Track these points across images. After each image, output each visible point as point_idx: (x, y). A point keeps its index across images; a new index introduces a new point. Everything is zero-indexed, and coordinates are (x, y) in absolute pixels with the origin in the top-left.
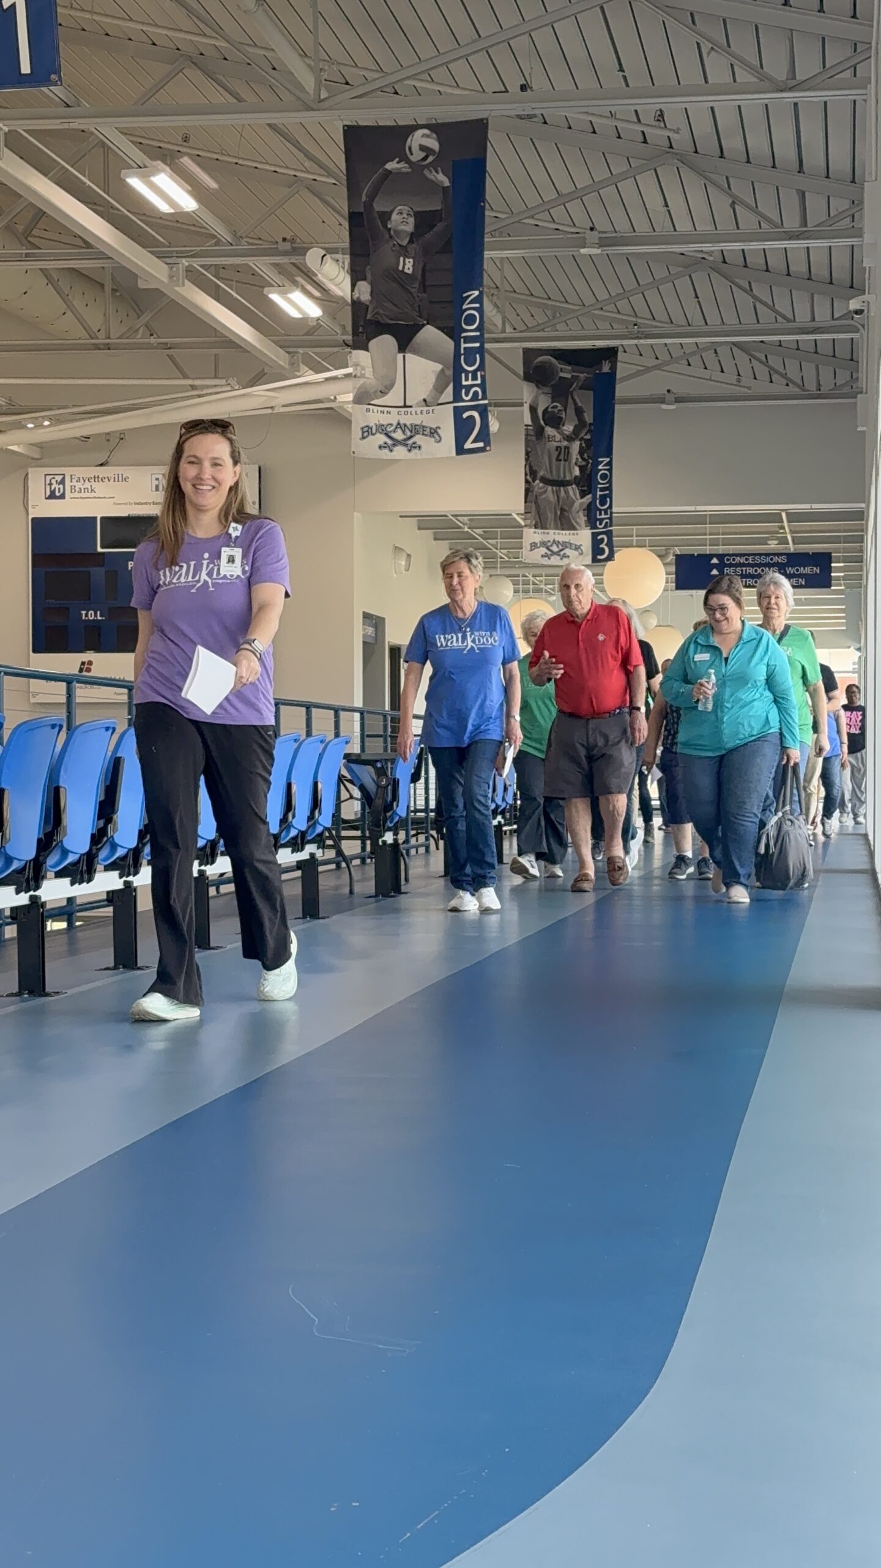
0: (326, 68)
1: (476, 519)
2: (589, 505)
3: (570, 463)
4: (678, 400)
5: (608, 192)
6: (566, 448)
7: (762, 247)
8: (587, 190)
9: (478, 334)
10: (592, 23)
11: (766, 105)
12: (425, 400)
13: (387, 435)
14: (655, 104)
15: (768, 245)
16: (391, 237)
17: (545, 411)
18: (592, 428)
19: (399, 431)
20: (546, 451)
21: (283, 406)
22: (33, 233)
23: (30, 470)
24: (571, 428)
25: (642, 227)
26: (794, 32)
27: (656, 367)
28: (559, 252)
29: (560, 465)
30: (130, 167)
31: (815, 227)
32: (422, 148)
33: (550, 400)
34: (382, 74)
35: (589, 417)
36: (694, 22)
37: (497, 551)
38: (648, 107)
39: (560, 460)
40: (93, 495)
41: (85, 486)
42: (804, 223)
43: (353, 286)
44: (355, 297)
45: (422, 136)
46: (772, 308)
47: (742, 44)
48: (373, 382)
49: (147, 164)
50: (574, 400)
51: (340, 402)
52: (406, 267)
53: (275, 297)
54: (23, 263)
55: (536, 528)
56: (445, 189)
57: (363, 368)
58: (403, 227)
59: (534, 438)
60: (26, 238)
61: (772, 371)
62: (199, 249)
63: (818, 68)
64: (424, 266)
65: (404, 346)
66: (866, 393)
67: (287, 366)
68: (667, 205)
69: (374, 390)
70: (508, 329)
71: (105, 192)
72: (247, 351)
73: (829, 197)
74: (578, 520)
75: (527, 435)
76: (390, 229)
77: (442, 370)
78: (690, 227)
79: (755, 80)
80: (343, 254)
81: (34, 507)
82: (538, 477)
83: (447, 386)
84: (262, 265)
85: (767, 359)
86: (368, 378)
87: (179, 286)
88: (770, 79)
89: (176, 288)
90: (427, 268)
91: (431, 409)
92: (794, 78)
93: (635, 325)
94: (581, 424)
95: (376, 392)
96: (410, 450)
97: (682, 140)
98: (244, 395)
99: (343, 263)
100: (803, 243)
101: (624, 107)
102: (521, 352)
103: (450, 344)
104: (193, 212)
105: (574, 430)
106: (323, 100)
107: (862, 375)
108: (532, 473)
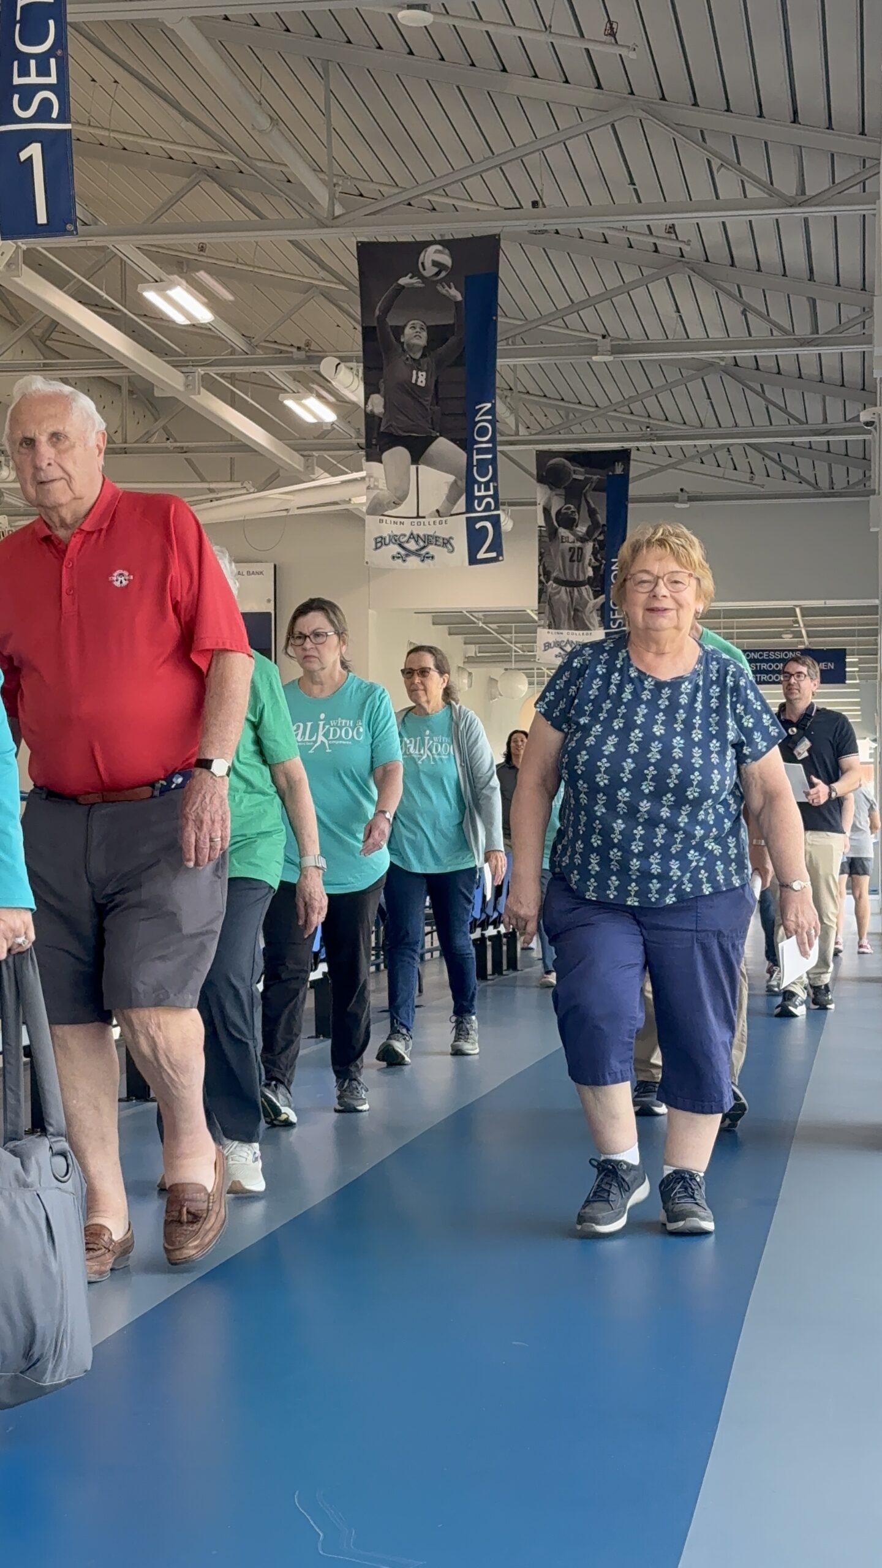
0: (340, 182)
1: (490, 616)
2: (603, 605)
3: (583, 564)
4: (691, 499)
5: (621, 300)
6: (580, 549)
7: (774, 354)
8: (601, 298)
9: (490, 445)
10: (604, 141)
11: (777, 220)
12: (438, 511)
13: (400, 545)
14: (667, 219)
15: (778, 351)
16: (404, 351)
17: (558, 513)
18: (606, 529)
19: (412, 541)
20: (560, 554)
21: (299, 508)
22: (52, 336)
24: (584, 529)
25: (655, 334)
26: (803, 149)
27: (668, 466)
28: (573, 359)
29: (573, 566)
30: (146, 281)
31: (826, 333)
32: (435, 263)
33: (563, 501)
34: (397, 190)
35: (602, 518)
36: (704, 140)
37: (512, 646)
38: (660, 221)
39: (574, 561)
42: (816, 330)
43: (367, 399)
44: (369, 408)
45: (435, 252)
46: (784, 410)
47: (753, 162)
48: (387, 493)
49: (163, 278)
50: (588, 503)
51: (355, 504)
52: (419, 380)
53: (290, 403)
55: (550, 628)
56: (457, 303)
57: (377, 480)
58: (415, 341)
59: (547, 539)
60: (44, 343)
61: (785, 469)
62: (215, 358)
63: (828, 184)
64: (437, 379)
65: (416, 458)
66: (879, 494)
67: (302, 469)
68: (678, 311)
69: (387, 501)
70: (522, 431)
71: (121, 305)
72: (262, 455)
73: (839, 304)
74: (592, 621)
75: (540, 536)
76: (403, 343)
77: (455, 481)
78: (703, 335)
79: (766, 196)
80: (357, 362)
82: (552, 578)
83: (460, 497)
84: (277, 373)
85: (779, 457)
86: (382, 490)
87: (194, 394)
88: (781, 196)
89: (192, 397)
90: (440, 380)
91: (444, 519)
92: (803, 193)
93: (648, 427)
94: (594, 525)
95: (389, 503)
96: (423, 561)
97: (693, 251)
98: (258, 498)
99: (358, 372)
100: (814, 350)
101: (638, 221)
102: (535, 454)
103: (463, 455)
104: (209, 323)
105: (587, 531)
106: (338, 217)
107: (875, 474)
108: (545, 574)
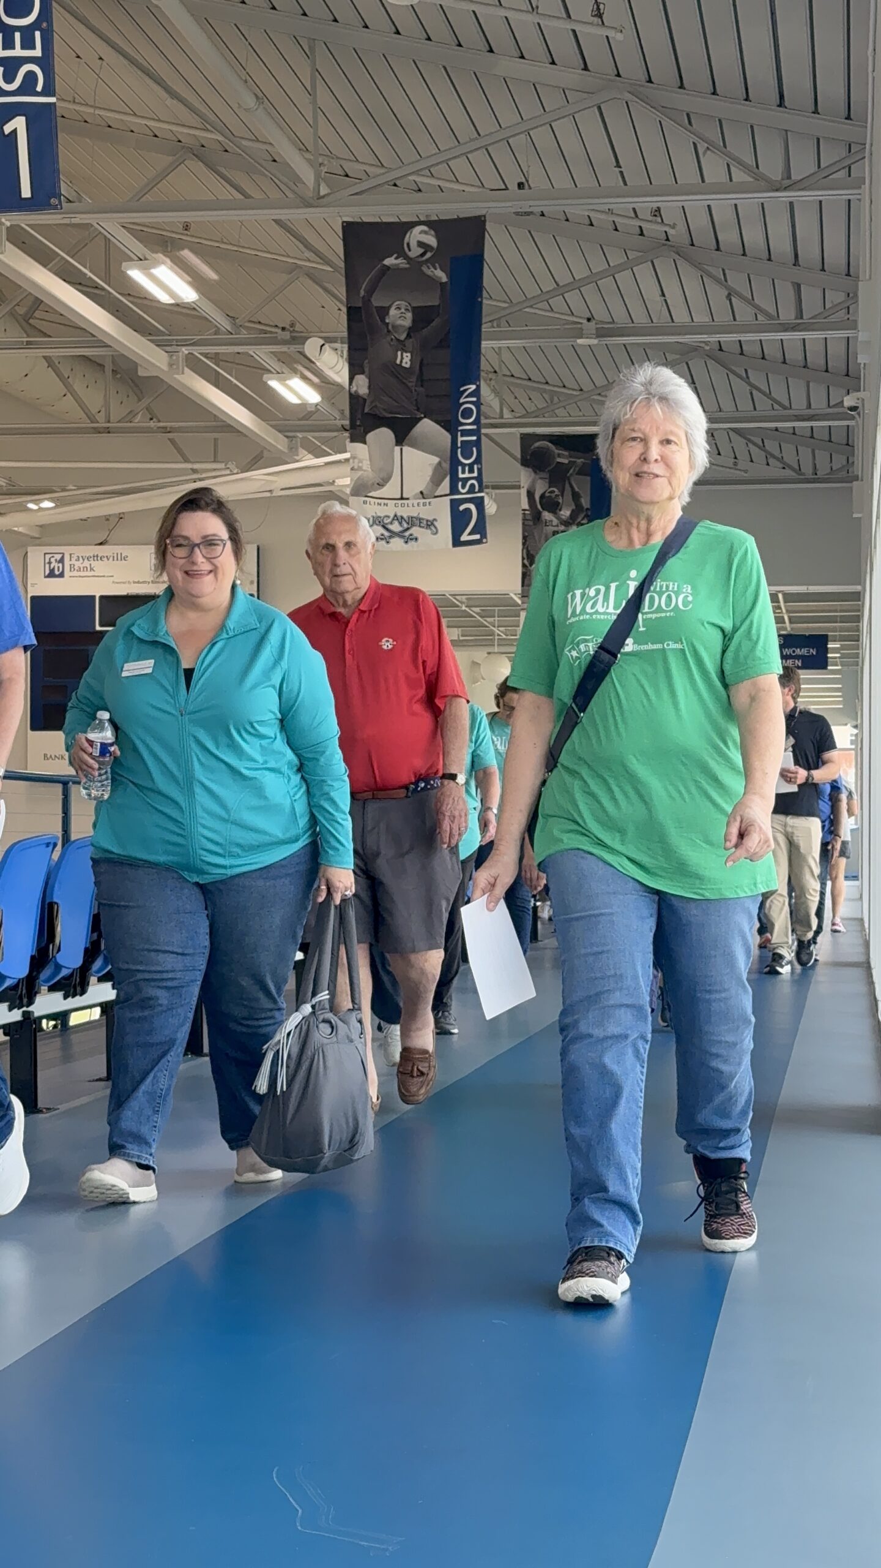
0: (326, 162)
1: (473, 600)
5: (606, 283)
7: (758, 338)
8: (586, 281)
9: (474, 427)
10: (590, 123)
11: (762, 204)
12: (422, 493)
13: (384, 527)
14: (653, 202)
15: (764, 336)
16: (389, 331)
17: (542, 497)
19: (396, 523)
20: (543, 536)
21: (282, 489)
22: (35, 315)
23: (30, 549)
24: (568, 513)
25: (640, 318)
26: (789, 133)
28: (558, 342)
30: (131, 259)
31: (810, 319)
32: (421, 244)
33: (547, 485)
34: (383, 171)
35: (585, 502)
36: (690, 123)
37: (495, 629)
38: (644, 205)
40: (92, 573)
41: (84, 565)
42: (800, 315)
45: (420, 233)
46: (769, 395)
47: (738, 145)
48: (371, 474)
49: (147, 256)
50: (571, 486)
51: (338, 486)
52: (404, 361)
53: (274, 384)
54: (21, 351)
56: (441, 284)
57: (361, 461)
58: (400, 322)
59: (531, 523)
60: (27, 322)
61: (769, 455)
62: (199, 337)
63: (813, 168)
64: (422, 361)
65: (401, 439)
66: (862, 480)
67: (286, 451)
68: (663, 295)
69: (371, 482)
70: (507, 414)
71: (106, 283)
72: (246, 436)
73: (824, 290)
75: (524, 520)
76: (388, 324)
77: (439, 463)
78: (687, 318)
79: (752, 180)
80: (342, 343)
81: (33, 585)
83: (444, 479)
84: (262, 354)
85: (763, 442)
86: (366, 471)
87: (178, 374)
88: (767, 180)
89: (177, 377)
90: (425, 362)
91: (427, 501)
92: (789, 177)
94: (578, 509)
95: (373, 484)
96: (406, 542)
97: (678, 234)
98: (242, 479)
99: (343, 353)
100: (799, 335)
101: (622, 205)
102: (519, 436)
103: (447, 437)
104: (193, 302)
105: (571, 515)
106: (323, 197)
107: (858, 460)
108: (529, 557)
